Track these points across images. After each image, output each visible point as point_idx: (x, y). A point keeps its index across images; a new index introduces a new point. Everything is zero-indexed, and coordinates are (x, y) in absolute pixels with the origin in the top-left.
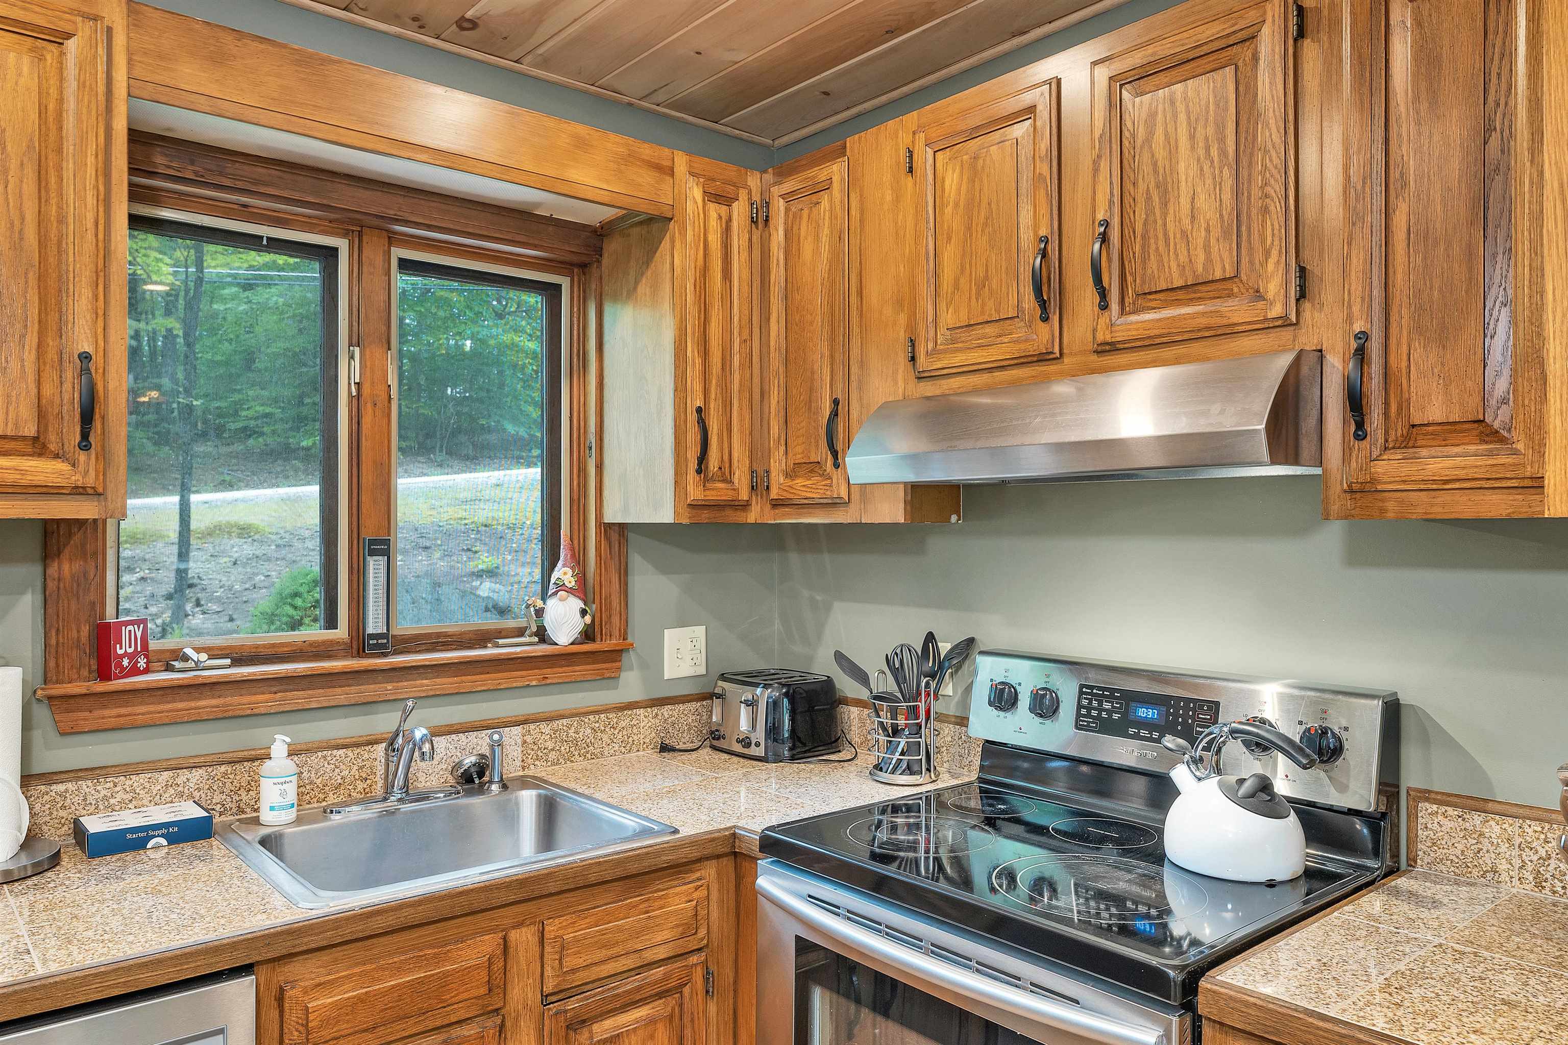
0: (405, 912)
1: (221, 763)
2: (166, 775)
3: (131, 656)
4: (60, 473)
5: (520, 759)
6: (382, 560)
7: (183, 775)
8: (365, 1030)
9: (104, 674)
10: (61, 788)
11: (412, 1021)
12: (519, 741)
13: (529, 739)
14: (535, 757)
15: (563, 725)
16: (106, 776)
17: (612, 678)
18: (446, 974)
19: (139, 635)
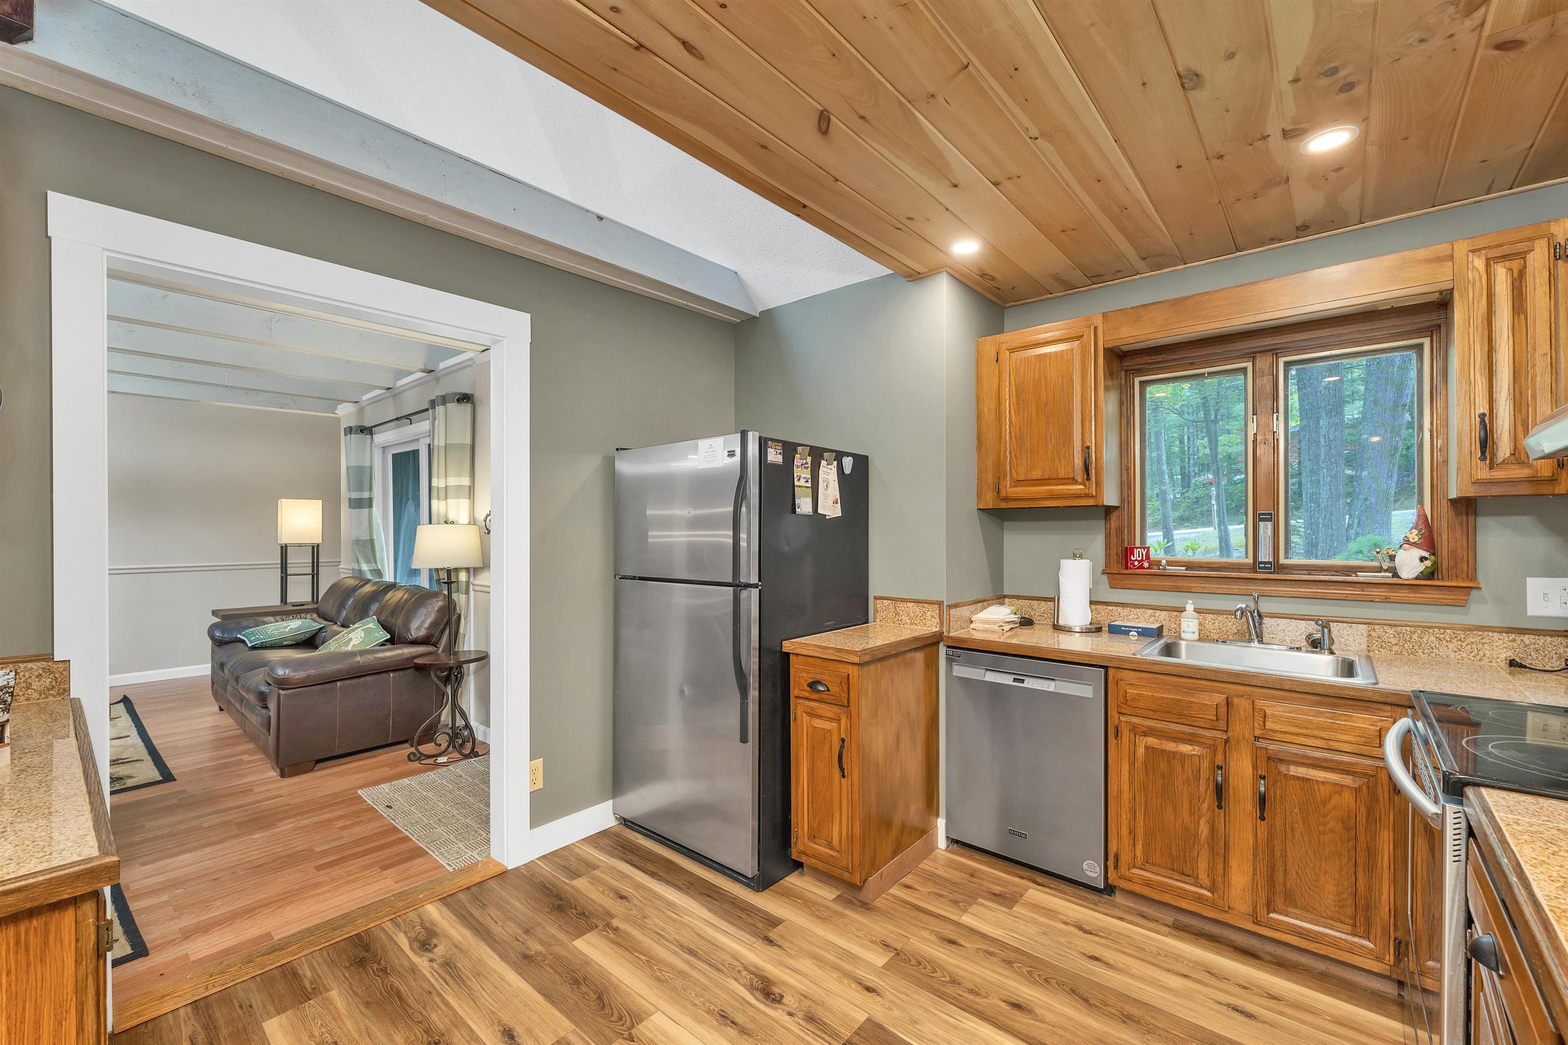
0: (1170, 668)
1: (1175, 611)
2: (1151, 611)
3: (1139, 561)
4: (1081, 489)
5: (1365, 644)
6: (1269, 525)
7: (1158, 613)
8: (1152, 710)
9: (1127, 568)
10: (1111, 608)
11: (1174, 716)
12: (1365, 634)
13: (1373, 634)
14: (1379, 646)
15: (1406, 630)
16: (1127, 607)
17: (1462, 605)
18: (1191, 702)
19: (1144, 553)
